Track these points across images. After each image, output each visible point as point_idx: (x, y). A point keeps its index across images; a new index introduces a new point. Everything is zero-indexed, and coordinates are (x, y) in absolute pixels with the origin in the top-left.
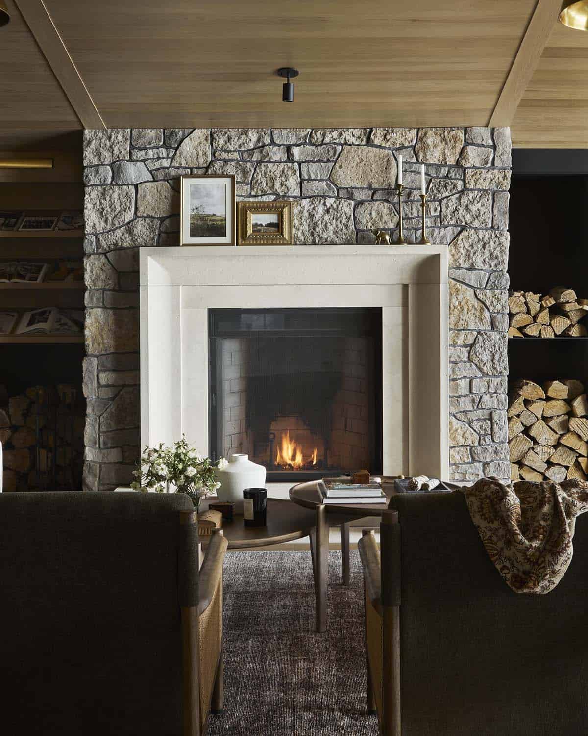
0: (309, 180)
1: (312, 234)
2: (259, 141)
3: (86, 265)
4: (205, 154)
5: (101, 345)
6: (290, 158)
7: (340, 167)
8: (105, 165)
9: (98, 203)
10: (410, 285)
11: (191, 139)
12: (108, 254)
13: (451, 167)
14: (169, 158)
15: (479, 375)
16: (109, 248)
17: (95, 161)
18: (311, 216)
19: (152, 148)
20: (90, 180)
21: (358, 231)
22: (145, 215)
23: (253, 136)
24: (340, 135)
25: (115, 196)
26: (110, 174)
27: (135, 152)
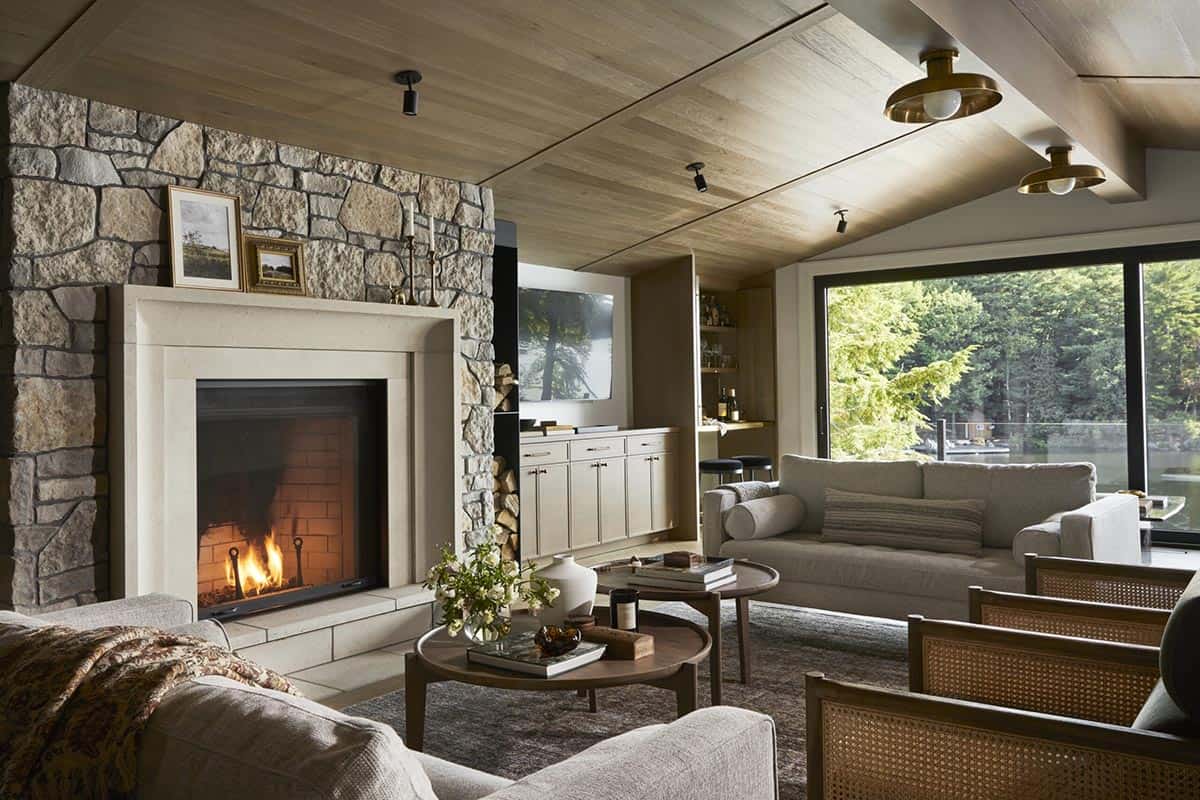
0: (319, 216)
1: (322, 286)
2: (262, 155)
3: (17, 307)
4: (196, 159)
5: (43, 438)
6: (297, 185)
7: (350, 206)
8: (47, 148)
9: (37, 207)
10: (416, 355)
11: (177, 135)
12: (55, 292)
13: (448, 223)
14: (145, 156)
15: (472, 453)
16: (55, 281)
17: (31, 139)
18: (321, 263)
19: (122, 136)
20: (21, 167)
21: (367, 286)
22: (111, 236)
23: (257, 147)
24: (350, 167)
25: (66, 199)
26: (55, 165)
27: (94, 136)
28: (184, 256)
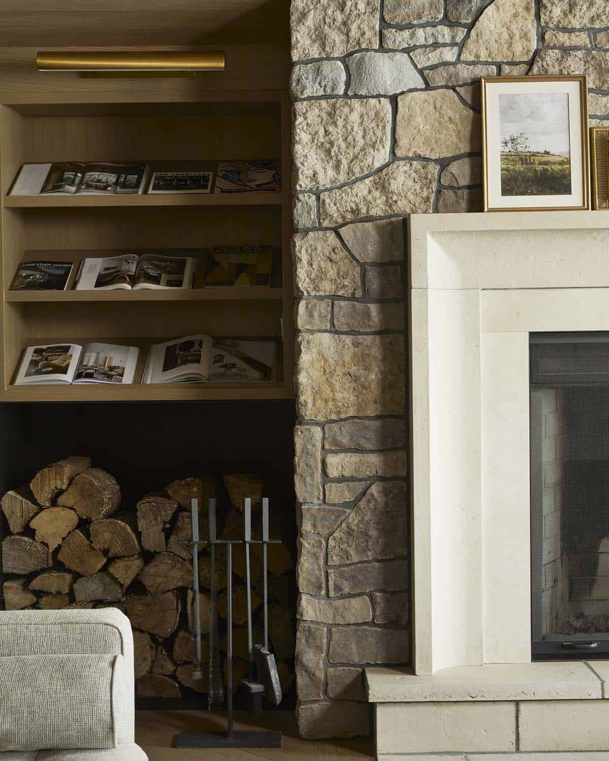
3: (300, 252)
4: (525, 36)
5: (330, 403)
8: (334, 59)
9: (321, 132)
11: (497, 8)
12: (343, 231)
14: (456, 44)
16: (343, 217)
17: (315, 52)
19: (423, 26)
20: (304, 88)
22: (411, 155)
25: (355, 117)
26: (343, 76)
27: (390, 33)
28: (502, 170)
